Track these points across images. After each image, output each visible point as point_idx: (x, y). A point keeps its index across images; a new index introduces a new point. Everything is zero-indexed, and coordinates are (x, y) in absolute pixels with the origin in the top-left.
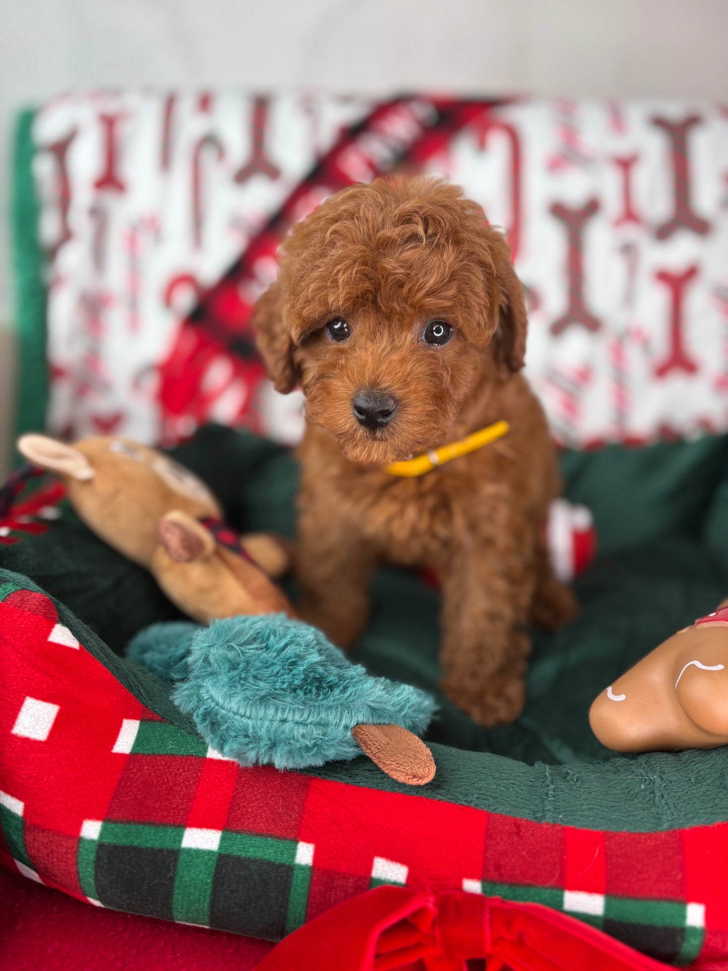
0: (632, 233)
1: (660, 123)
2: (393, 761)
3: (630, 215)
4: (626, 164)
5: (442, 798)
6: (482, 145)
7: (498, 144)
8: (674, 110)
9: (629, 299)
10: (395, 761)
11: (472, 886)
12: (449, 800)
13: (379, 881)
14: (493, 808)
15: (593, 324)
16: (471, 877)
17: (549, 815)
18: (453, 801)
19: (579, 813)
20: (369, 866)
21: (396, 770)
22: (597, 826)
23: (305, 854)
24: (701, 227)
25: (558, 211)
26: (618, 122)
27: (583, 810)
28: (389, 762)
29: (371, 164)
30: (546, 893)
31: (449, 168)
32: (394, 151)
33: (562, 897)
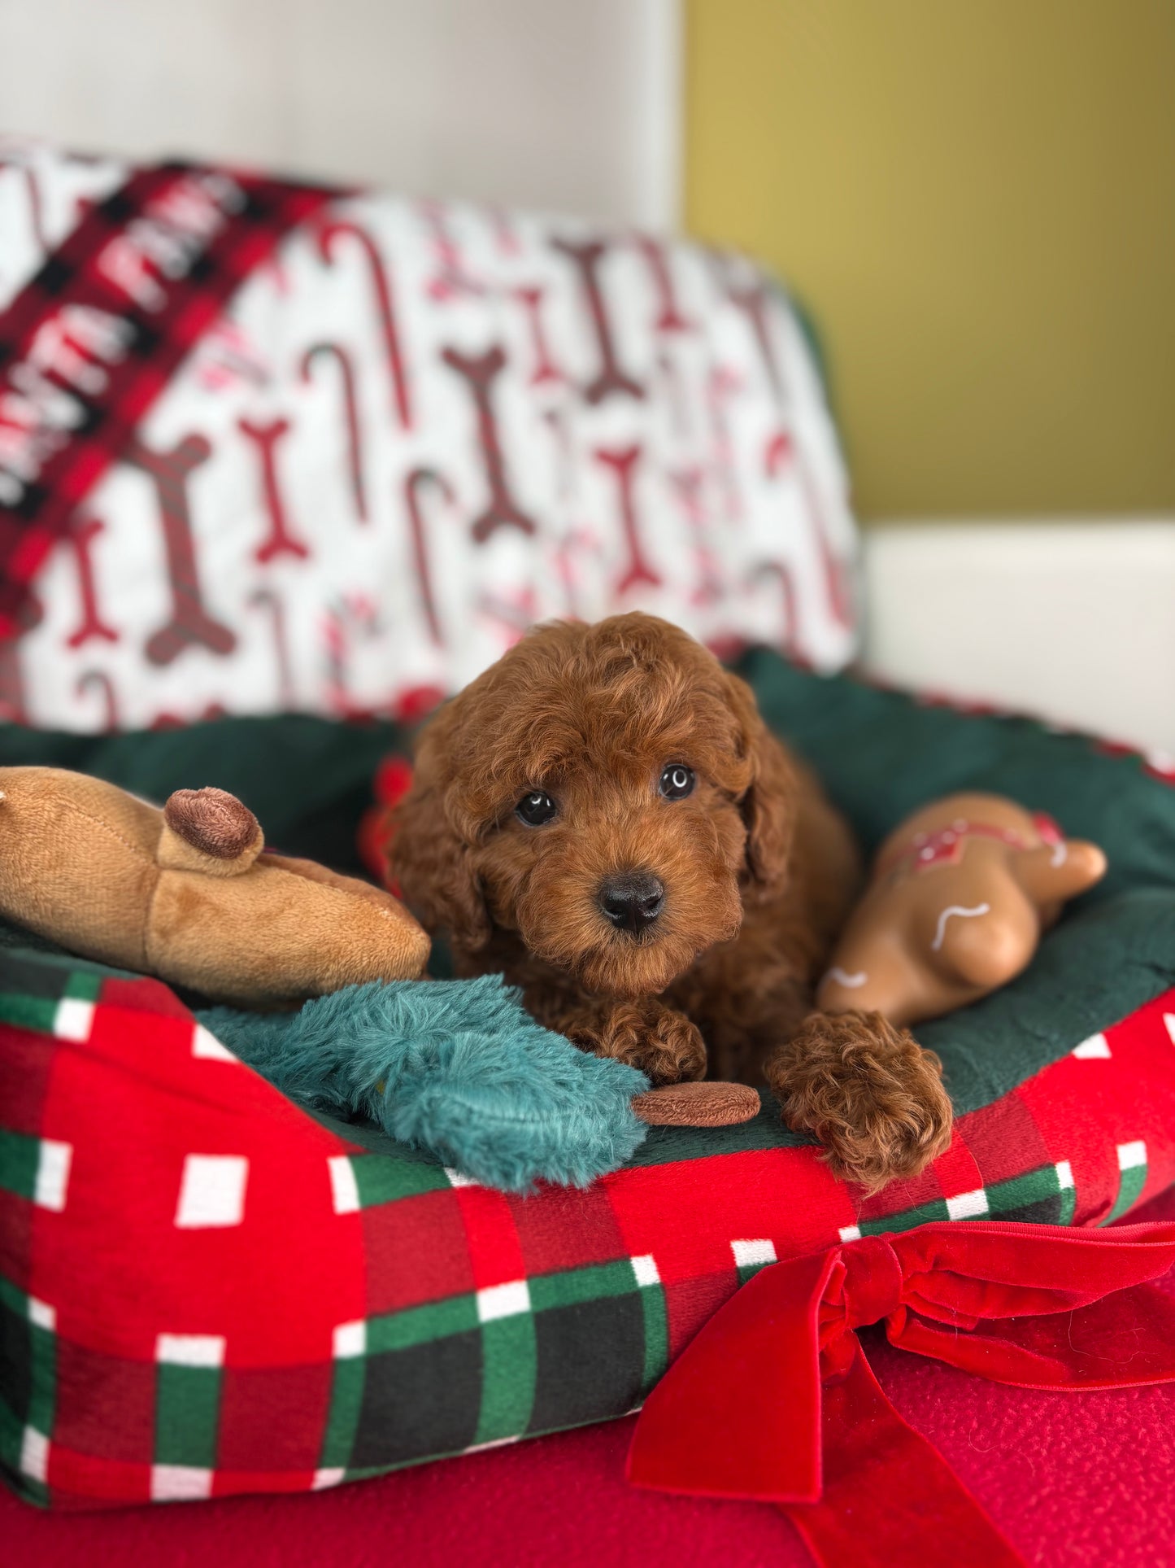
0: (557, 395)
1: (559, 245)
3: (546, 372)
4: (532, 297)
6: (325, 256)
7: (348, 252)
8: (577, 229)
9: (565, 489)
11: (850, 1234)
13: (748, 1268)
15: (526, 525)
16: (845, 1225)
20: (730, 1255)
23: (645, 1271)
24: (635, 390)
25: (452, 358)
26: (506, 240)
29: (150, 268)
30: (927, 1212)
31: (283, 286)
32: (186, 249)
33: (945, 1208)
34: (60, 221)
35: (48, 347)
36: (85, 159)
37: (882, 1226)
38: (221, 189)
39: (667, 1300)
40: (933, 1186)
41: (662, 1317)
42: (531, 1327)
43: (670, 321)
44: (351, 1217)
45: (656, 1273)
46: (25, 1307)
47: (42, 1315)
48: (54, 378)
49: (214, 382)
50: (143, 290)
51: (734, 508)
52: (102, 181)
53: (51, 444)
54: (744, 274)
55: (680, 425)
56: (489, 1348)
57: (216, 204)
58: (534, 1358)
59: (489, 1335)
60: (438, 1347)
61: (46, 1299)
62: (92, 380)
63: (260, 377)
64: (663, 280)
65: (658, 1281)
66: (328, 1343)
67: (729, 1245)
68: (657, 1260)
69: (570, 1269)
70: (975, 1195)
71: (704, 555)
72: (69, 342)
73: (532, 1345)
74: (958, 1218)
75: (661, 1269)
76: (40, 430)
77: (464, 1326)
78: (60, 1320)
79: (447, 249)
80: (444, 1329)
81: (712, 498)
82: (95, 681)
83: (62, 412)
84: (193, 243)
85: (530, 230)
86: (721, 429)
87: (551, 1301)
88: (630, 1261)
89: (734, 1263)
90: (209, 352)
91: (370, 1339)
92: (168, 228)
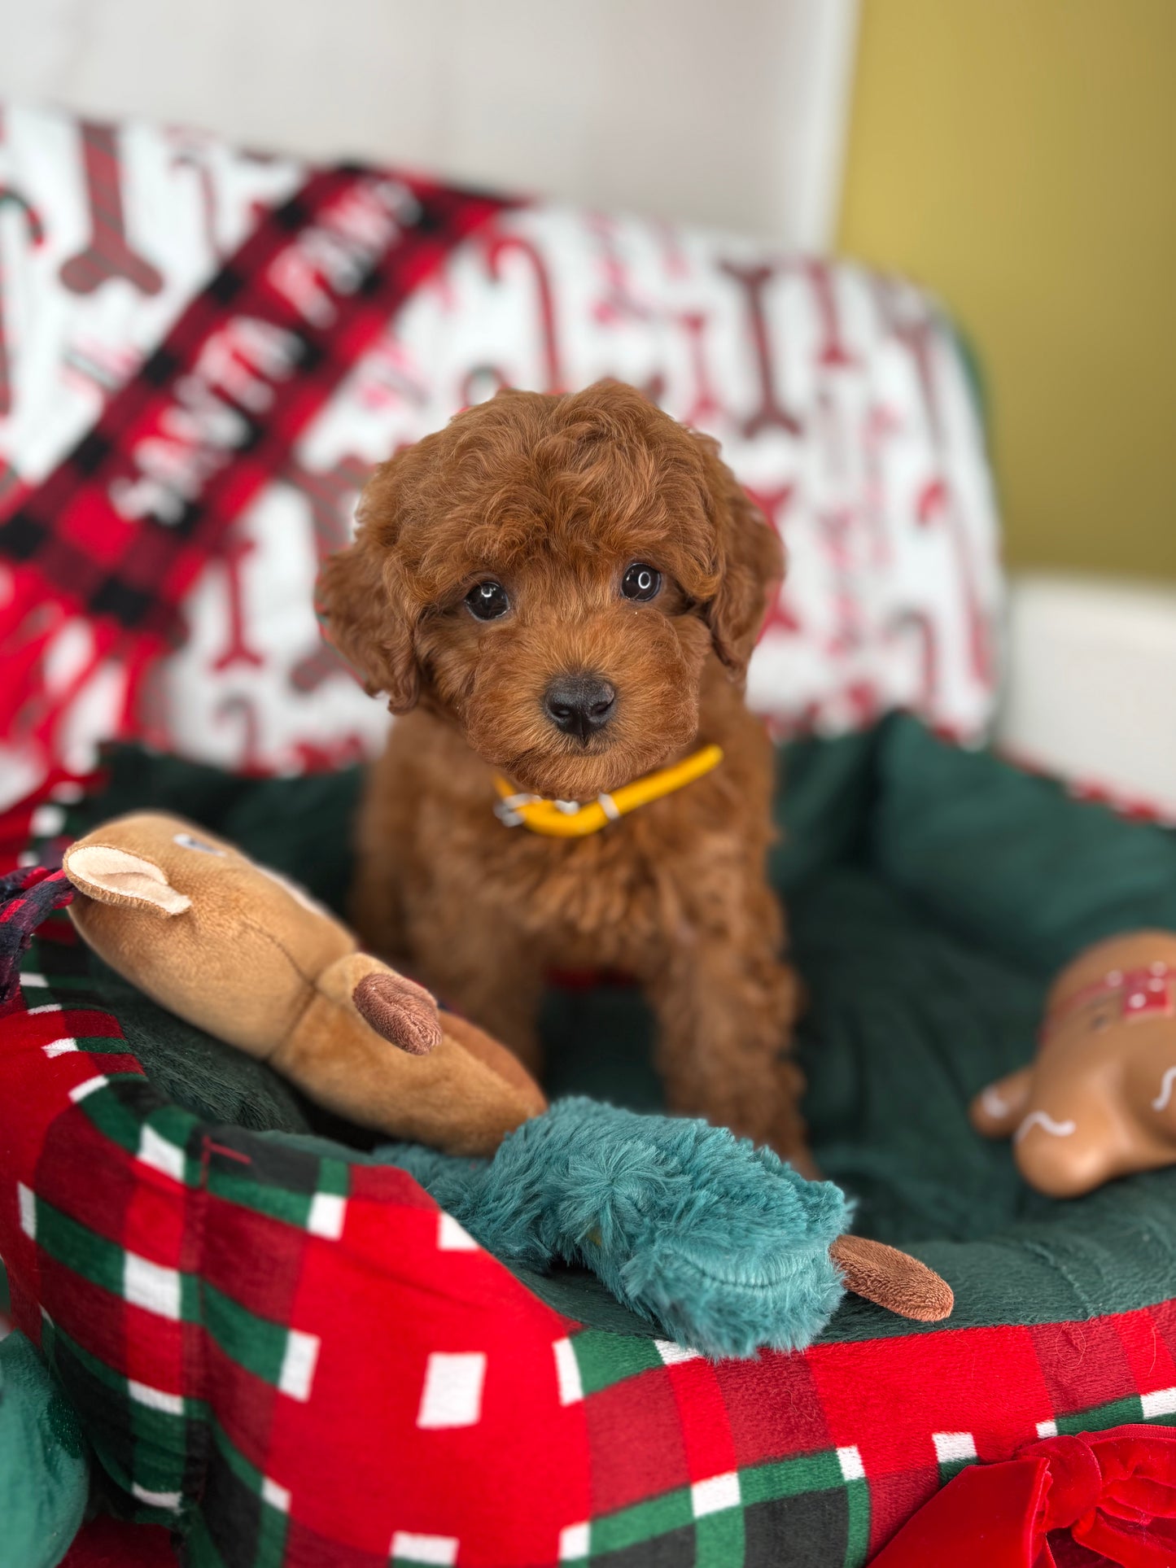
1: (727, 269)
2: (910, 1295)
4: (695, 323)
5: (968, 1324)
6: (493, 273)
7: (516, 269)
8: (745, 251)
10: (914, 1294)
11: (1047, 1429)
12: (978, 1325)
13: (949, 1464)
14: (1029, 1319)
16: (1042, 1419)
17: (1090, 1308)
18: (983, 1324)
19: (1114, 1295)
20: (931, 1449)
21: (919, 1306)
22: (1139, 1304)
23: (850, 1463)
24: (792, 426)
26: (675, 263)
27: (1115, 1289)
28: (904, 1298)
29: (321, 282)
30: (1123, 1407)
31: (448, 304)
32: (358, 264)
33: (1139, 1404)
34: (234, 227)
35: (215, 361)
36: (258, 157)
37: (1076, 1422)
38: (394, 198)
39: (872, 1495)
40: (1127, 1380)
41: (865, 1514)
42: (740, 1522)
43: (833, 355)
44: (576, 1407)
45: (861, 1466)
46: (260, 1486)
47: (276, 1496)
48: (221, 394)
49: (375, 400)
50: (312, 304)
51: (882, 554)
52: (278, 183)
53: (212, 462)
54: (911, 305)
55: (835, 465)
56: (701, 1546)
57: (389, 214)
58: (743, 1553)
59: (703, 1532)
60: (656, 1543)
61: (282, 1481)
62: (256, 396)
63: (419, 397)
64: (828, 309)
65: (864, 1476)
66: (554, 1545)
67: (931, 1437)
68: (861, 1451)
69: (778, 1459)
70: (1169, 1393)
71: (846, 602)
72: (239, 358)
73: (741, 1540)
74: (1151, 1416)
75: (866, 1462)
76: (202, 446)
77: (680, 1524)
78: (295, 1503)
79: (615, 270)
80: (660, 1527)
81: (859, 542)
82: (239, 707)
83: (224, 428)
84: (365, 256)
85: (699, 248)
86: (874, 472)
87: (762, 1494)
88: (836, 1452)
89: (936, 1458)
90: (372, 369)
91: (594, 1540)
92: (341, 239)
